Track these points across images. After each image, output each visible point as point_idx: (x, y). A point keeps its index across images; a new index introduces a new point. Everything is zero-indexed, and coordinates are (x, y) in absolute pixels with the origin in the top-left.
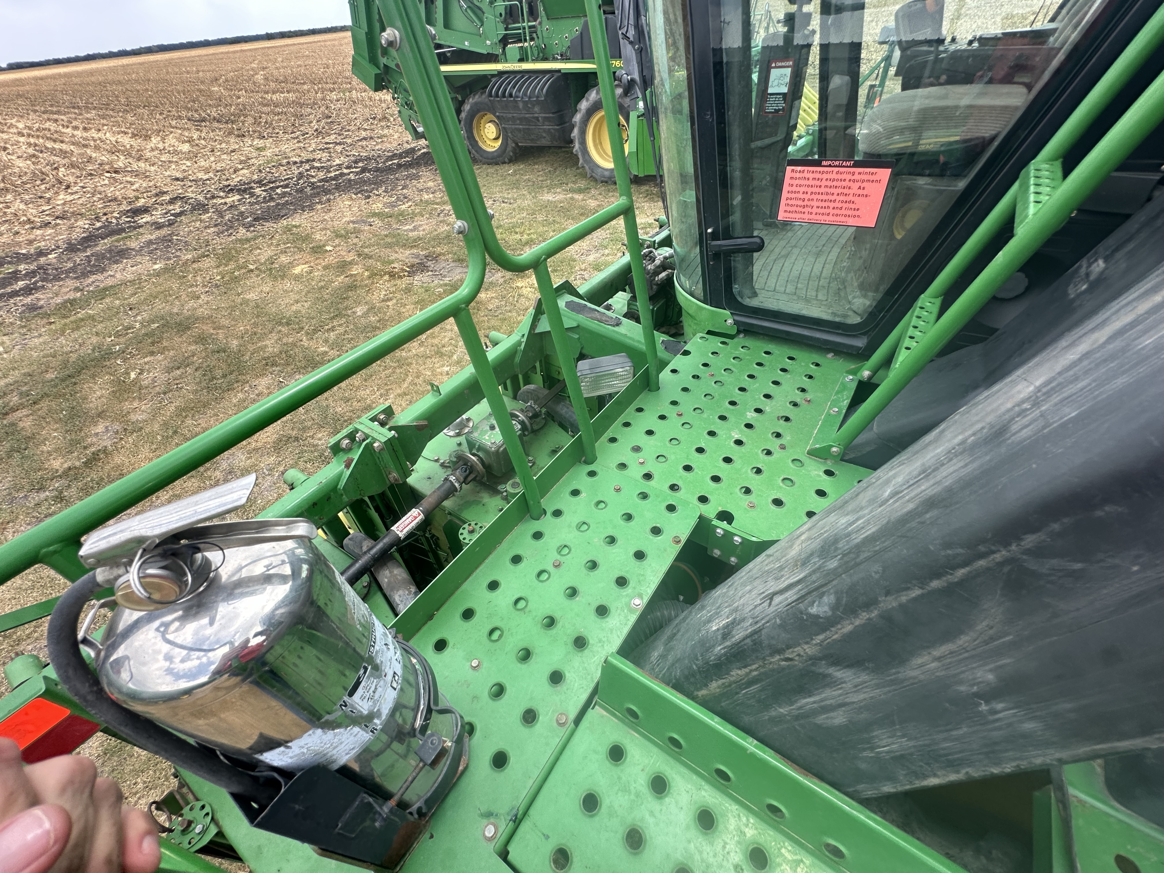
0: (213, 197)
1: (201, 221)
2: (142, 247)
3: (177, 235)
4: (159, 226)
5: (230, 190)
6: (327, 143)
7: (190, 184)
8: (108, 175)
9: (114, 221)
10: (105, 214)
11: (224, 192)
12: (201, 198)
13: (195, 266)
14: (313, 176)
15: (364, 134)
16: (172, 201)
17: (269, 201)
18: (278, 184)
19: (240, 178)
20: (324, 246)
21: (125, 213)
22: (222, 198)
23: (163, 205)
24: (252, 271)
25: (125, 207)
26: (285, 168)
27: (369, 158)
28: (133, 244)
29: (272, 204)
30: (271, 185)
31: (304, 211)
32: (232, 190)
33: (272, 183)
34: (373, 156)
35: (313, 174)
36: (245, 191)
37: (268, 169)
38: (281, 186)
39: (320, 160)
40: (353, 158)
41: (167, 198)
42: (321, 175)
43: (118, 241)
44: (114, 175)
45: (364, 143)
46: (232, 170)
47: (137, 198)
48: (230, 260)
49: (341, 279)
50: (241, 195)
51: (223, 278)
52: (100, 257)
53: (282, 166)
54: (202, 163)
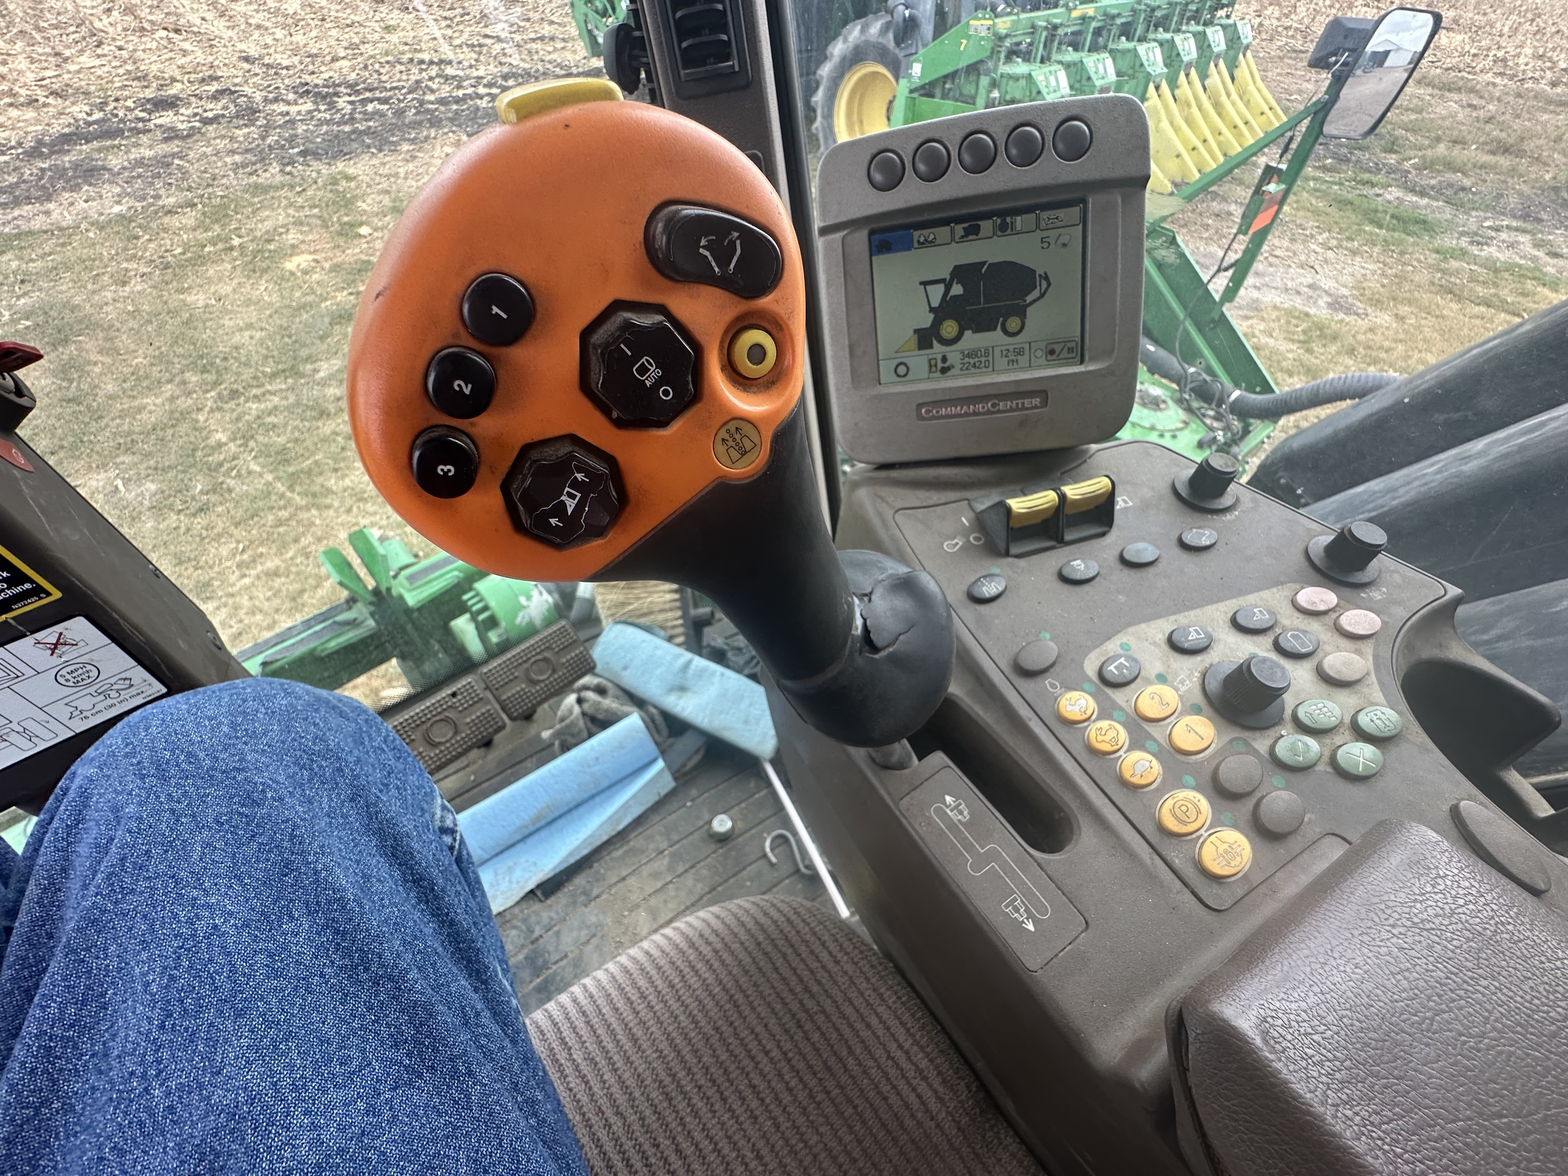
0: (276, 100)
1: (232, 139)
2: (124, 168)
3: (181, 158)
4: (171, 134)
5: (304, 91)
6: (486, 36)
7: (257, 71)
8: (164, 33)
9: (121, 114)
10: (117, 100)
11: (296, 93)
12: (258, 96)
13: (166, 220)
14: (433, 91)
15: (547, 30)
16: (215, 97)
17: (345, 123)
18: (377, 94)
19: (331, 74)
20: (361, 224)
21: (142, 103)
22: (288, 103)
23: (201, 99)
24: (232, 249)
25: (149, 93)
26: (403, 68)
27: (529, 75)
28: (115, 162)
29: (347, 128)
30: (368, 95)
31: (380, 150)
32: (307, 92)
33: (370, 90)
34: (537, 71)
35: (435, 87)
36: (324, 97)
37: (377, 66)
38: (378, 99)
39: (460, 63)
40: (506, 70)
41: (214, 87)
42: (445, 91)
43: (99, 150)
44: (171, 35)
45: (538, 46)
46: (328, 58)
47: (174, 80)
48: (217, 221)
49: (341, 296)
50: (315, 103)
51: (183, 253)
52: (60, 172)
53: (401, 63)
54: (299, 38)
